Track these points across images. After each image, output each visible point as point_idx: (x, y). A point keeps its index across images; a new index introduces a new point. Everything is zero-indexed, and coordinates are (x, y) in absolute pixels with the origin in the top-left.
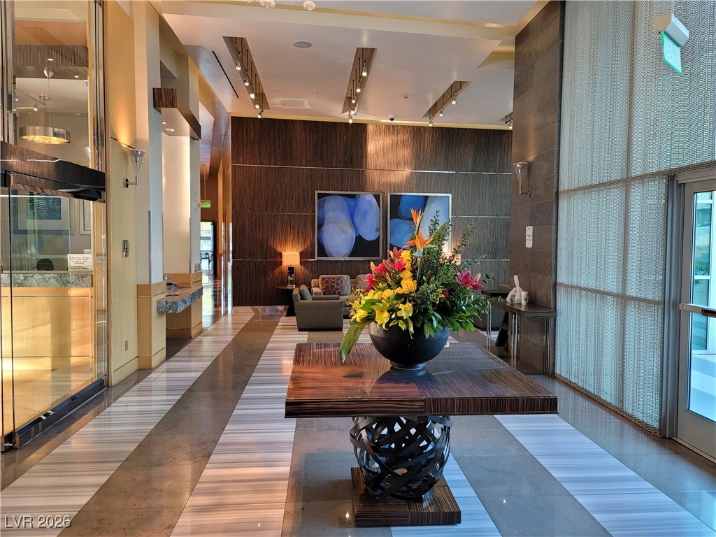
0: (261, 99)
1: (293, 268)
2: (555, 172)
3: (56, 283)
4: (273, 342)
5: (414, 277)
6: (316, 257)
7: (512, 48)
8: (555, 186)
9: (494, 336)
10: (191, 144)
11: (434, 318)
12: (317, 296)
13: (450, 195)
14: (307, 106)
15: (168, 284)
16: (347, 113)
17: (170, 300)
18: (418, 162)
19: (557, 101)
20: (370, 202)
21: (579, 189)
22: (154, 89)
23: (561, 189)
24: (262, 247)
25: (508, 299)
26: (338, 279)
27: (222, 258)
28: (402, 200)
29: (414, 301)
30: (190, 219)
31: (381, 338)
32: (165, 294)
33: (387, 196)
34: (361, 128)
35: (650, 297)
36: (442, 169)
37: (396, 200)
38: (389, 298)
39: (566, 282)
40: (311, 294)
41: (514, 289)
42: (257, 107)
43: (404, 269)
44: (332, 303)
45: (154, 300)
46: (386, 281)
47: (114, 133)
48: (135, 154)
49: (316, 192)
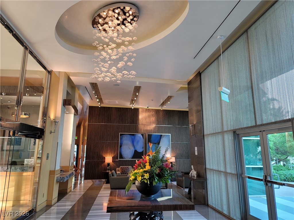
0: (101, 101)
1: (109, 164)
2: (202, 128)
3: (20, 170)
4: (100, 194)
5: (150, 165)
6: (119, 159)
7: (187, 86)
8: (203, 133)
9: (187, 190)
10: (74, 117)
11: (156, 179)
12: (118, 175)
13: (170, 134)
14: (117, 103)
15: (61, 170)
16: (132, 105)
17: (62, 176)
18: (158, 122)
19: (201, 105)
20: (140, 137)
21: (210, 134)
22: (64, 99)
23: (205, 134)
24: (97, 155)
25: (190, 175)
26: (127, 168)
27: (81, 160)
28: (152, 136)
29: (150, 173)
30: (71, 144)
31: (139, 186)
32: (60, 174)
33: (146, 135)
34: (136, 110)
35: (233, 173)
36: (167, 124)
37: (150, 136)
38: (141, 172)
39: (209, 168)
40: (116, 174)
41: (192, 171)
42: (99, 103)
43: (147, 162)
44: (124, 178)
45: (56, 176)
46: (141, 166)
47: (49, 116)
48: (55, 122)
49: (120, 133)
